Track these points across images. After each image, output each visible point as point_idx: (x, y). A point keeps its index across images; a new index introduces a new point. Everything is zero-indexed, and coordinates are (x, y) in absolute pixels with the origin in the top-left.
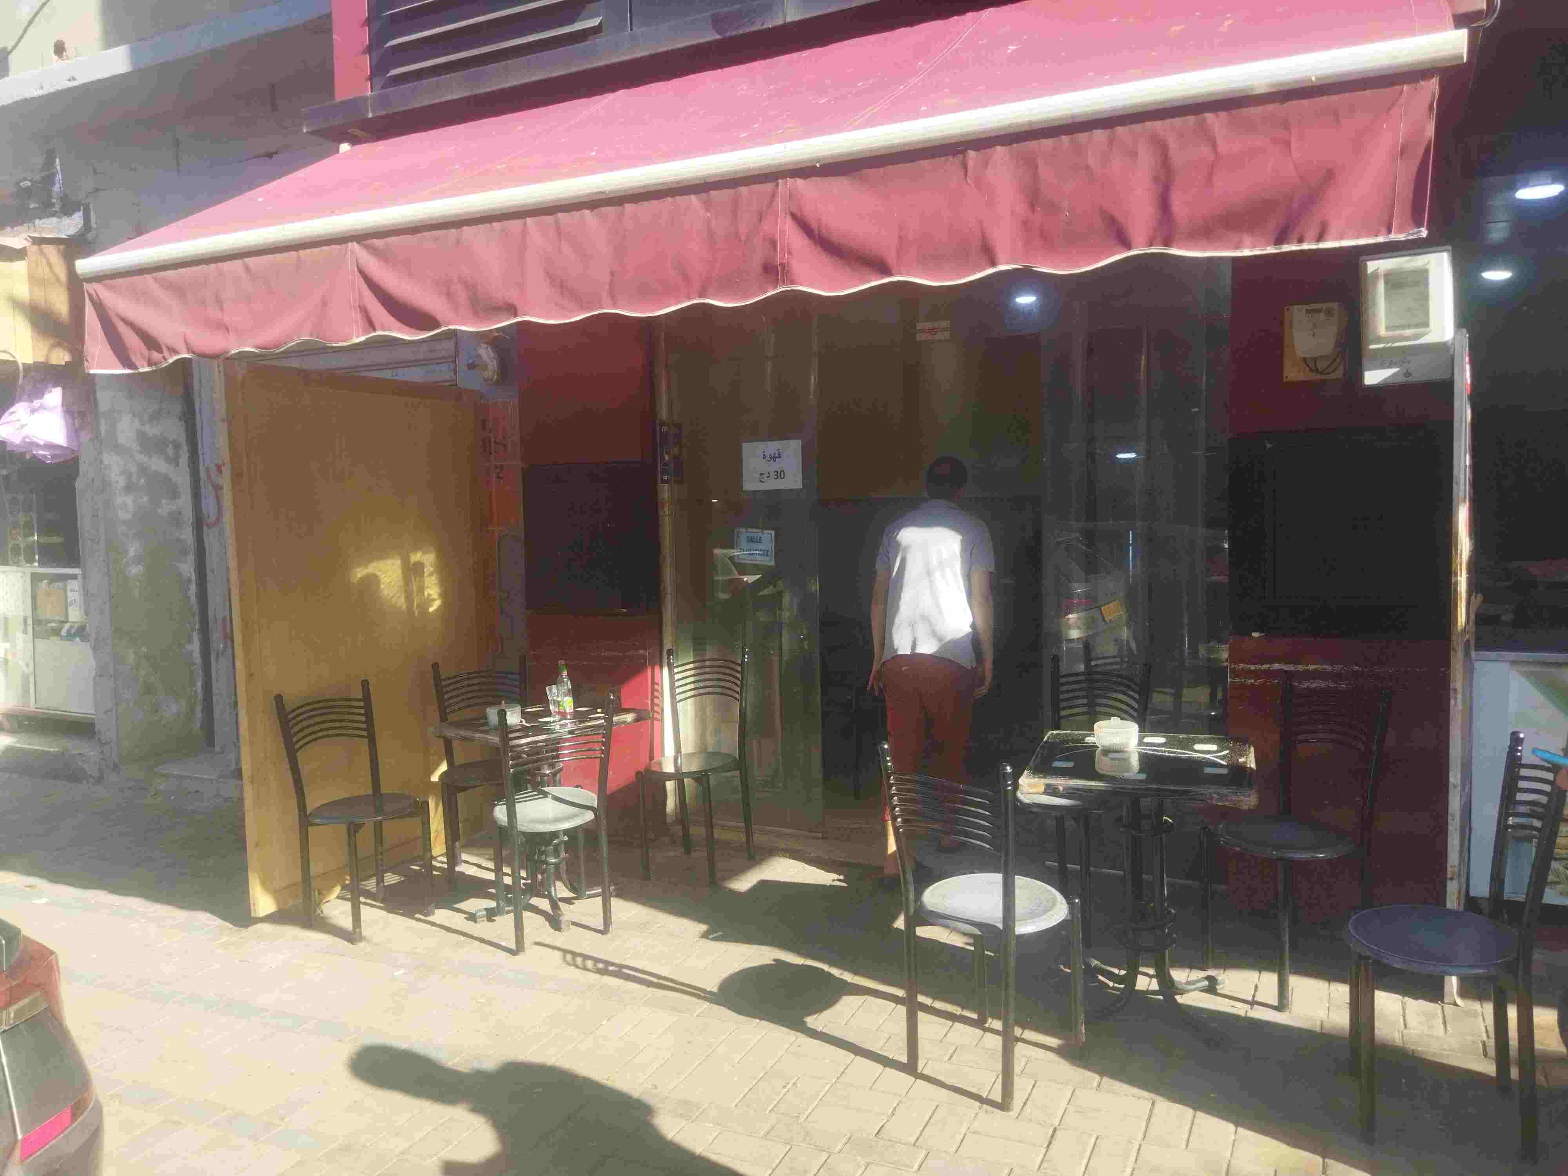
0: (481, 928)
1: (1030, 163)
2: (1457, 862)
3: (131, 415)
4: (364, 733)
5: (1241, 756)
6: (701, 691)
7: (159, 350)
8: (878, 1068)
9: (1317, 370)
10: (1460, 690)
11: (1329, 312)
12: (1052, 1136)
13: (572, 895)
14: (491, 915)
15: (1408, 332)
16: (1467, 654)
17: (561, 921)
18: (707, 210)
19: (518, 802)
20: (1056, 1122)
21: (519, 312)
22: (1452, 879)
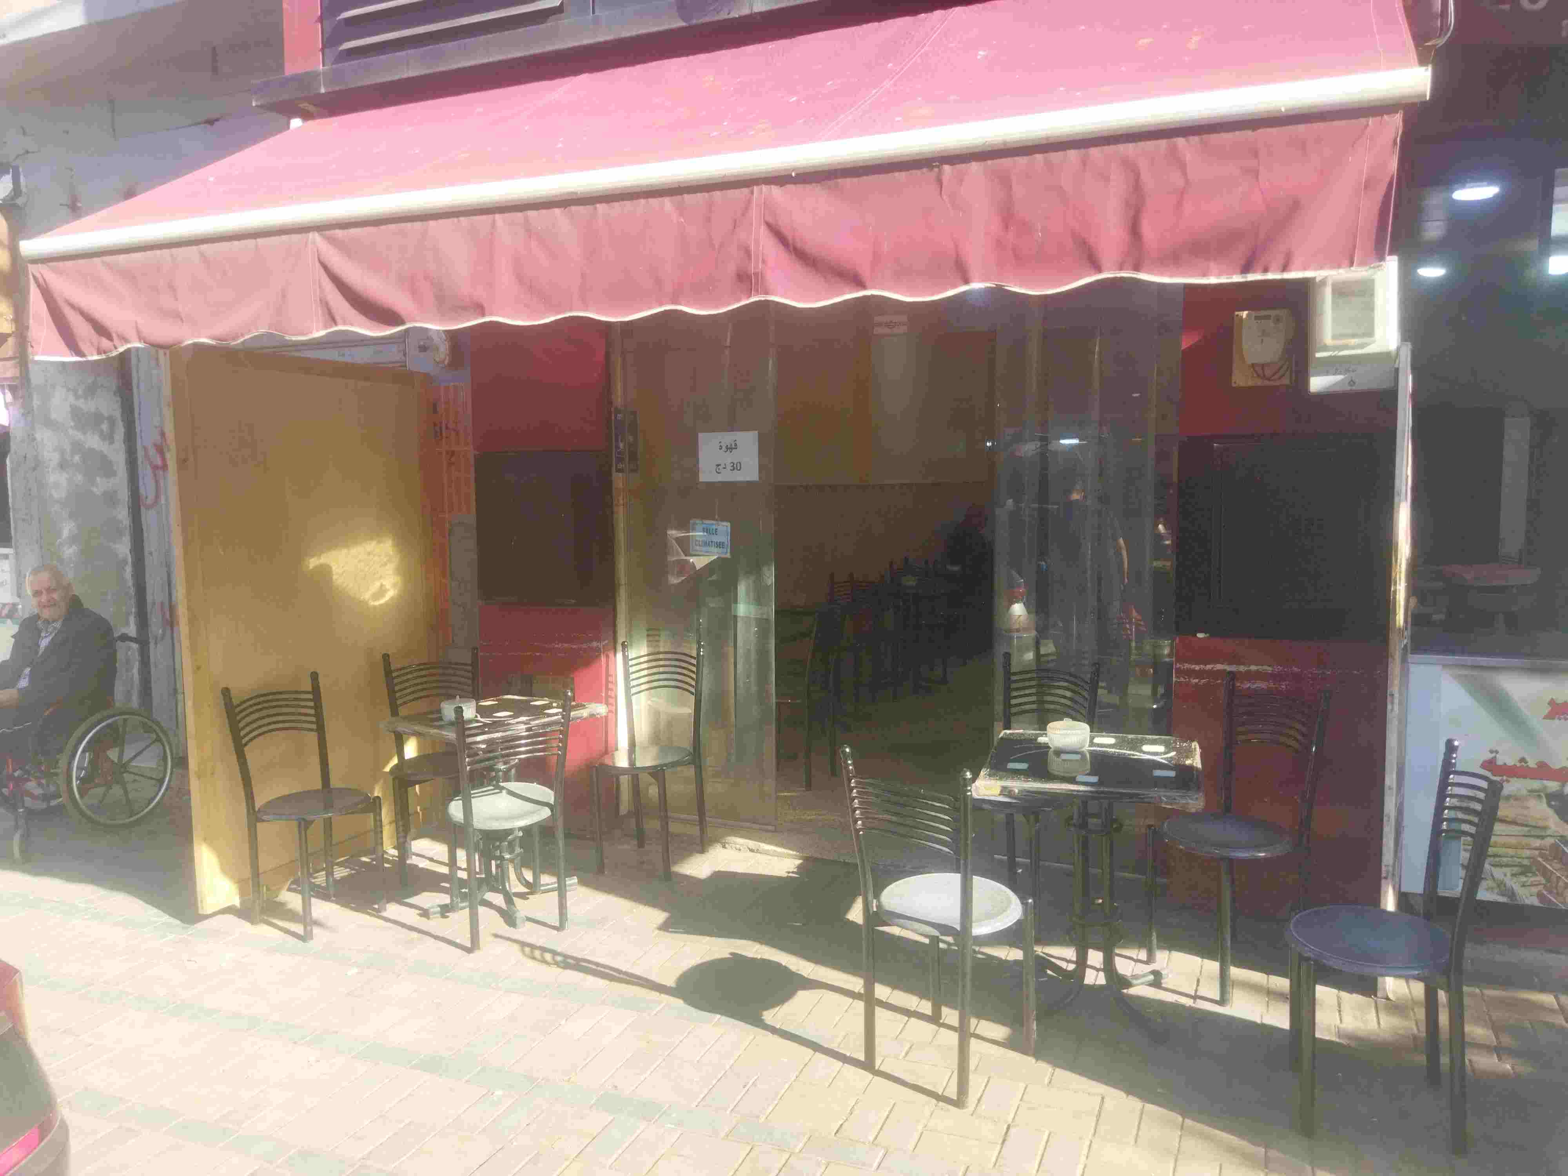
0: (434, 924)
1: (1004, 180)
2: (1391, 862)
3: (65, 390)
4: (314, 726)
5: (1187, 757)
6: (655, 684)
7: (109, 337)
8: (837, 1064)
9: (1264, 376)
10: (1397, 695)
11: (1278, 320)
12: (1006, 1133)
13: (526, 890)
14: (445, 910)
15: (1354, 341)
16: (1404, 660)
17: (516, 917)
18: (681, 214)
19: (473, 797)
20: (1010, 1120)
21: (487, 311)
22: (1386, 878)
